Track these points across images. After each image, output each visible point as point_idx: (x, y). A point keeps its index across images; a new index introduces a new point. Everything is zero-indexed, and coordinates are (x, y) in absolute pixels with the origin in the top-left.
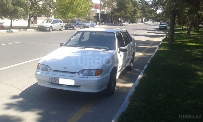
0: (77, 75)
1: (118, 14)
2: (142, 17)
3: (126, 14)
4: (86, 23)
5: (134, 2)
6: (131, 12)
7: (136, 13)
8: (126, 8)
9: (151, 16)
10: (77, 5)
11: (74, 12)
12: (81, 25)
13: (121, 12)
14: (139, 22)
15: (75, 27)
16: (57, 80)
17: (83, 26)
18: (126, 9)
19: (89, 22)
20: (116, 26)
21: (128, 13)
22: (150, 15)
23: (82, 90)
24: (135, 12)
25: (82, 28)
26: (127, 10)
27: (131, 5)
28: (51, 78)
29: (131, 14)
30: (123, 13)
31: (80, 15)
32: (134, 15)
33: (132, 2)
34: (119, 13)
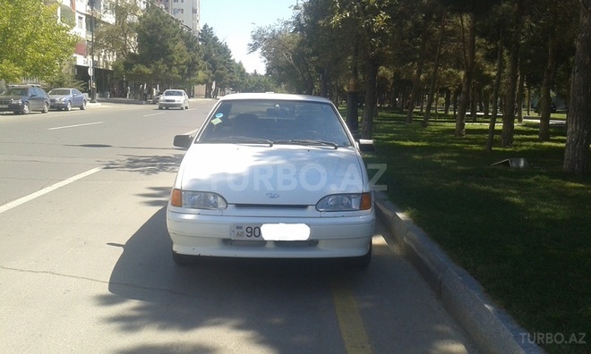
0: (311, 211)
1: (147, 70)
2: (210, 81)
3: (170, 69)
4: (54, 93)
5: (188, 39)
6: (184, 64)
7: (196, 70)
8: (171, 52)
9: (231, 78)
10: (28, 41)
11: (18, 61)
12: (41, 99)
13: (153, 63)
14: (199, 96)
15: (26, 108)
16: (256, 230)
17: (49, 102)
18: (170, 57)
19: (67, 93)
20: (142, 104)
21: (175, 70)
22: (228, 75)
23: (324, 252)
24: (192, 66)
25: (46, 109)
26: (174, 59)
27: (180, 45)
28: (237, 228)
29: (184, 70)
30: (163, 67)
31: (36, 71)
32: (189, 75)
33: (182, 37)
34: (148, 67)
